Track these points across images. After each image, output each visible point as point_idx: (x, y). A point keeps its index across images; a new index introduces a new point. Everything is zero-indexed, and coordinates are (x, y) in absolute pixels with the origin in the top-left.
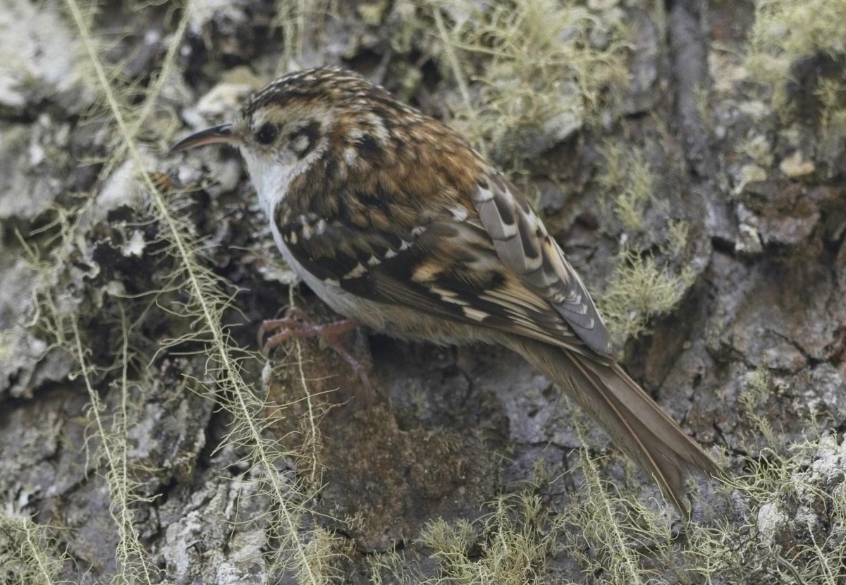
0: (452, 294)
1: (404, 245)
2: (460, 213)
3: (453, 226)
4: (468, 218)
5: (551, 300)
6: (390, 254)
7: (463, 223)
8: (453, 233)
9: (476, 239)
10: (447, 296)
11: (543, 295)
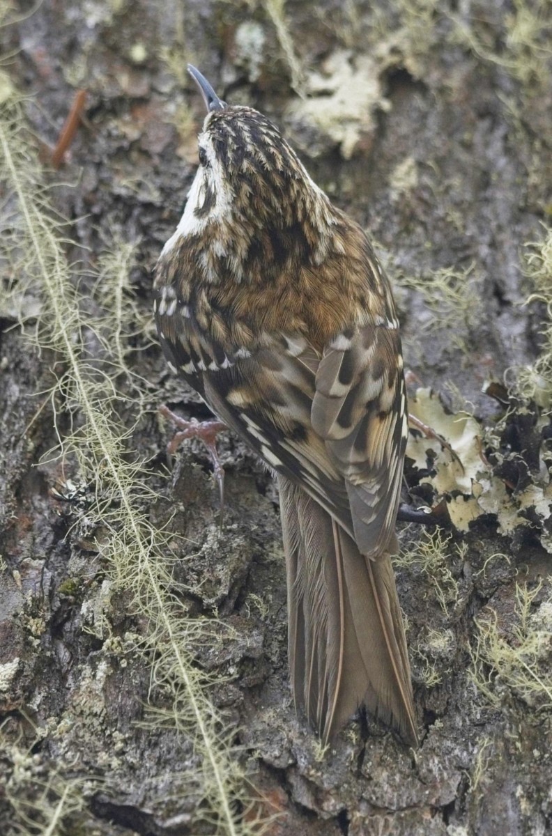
0: (258, 428)
1: (226, 364)
2: (296, 347)
3: (281, 359)
4: (301, 355)
5: (346, 478)
6: (213, 366)
7: (293, 360)
8: (277, 367)
9: (297, 381)
10: (253, 428)
11: (341, 469)
